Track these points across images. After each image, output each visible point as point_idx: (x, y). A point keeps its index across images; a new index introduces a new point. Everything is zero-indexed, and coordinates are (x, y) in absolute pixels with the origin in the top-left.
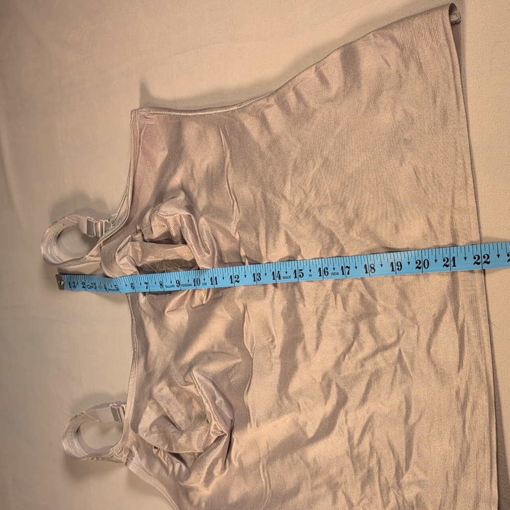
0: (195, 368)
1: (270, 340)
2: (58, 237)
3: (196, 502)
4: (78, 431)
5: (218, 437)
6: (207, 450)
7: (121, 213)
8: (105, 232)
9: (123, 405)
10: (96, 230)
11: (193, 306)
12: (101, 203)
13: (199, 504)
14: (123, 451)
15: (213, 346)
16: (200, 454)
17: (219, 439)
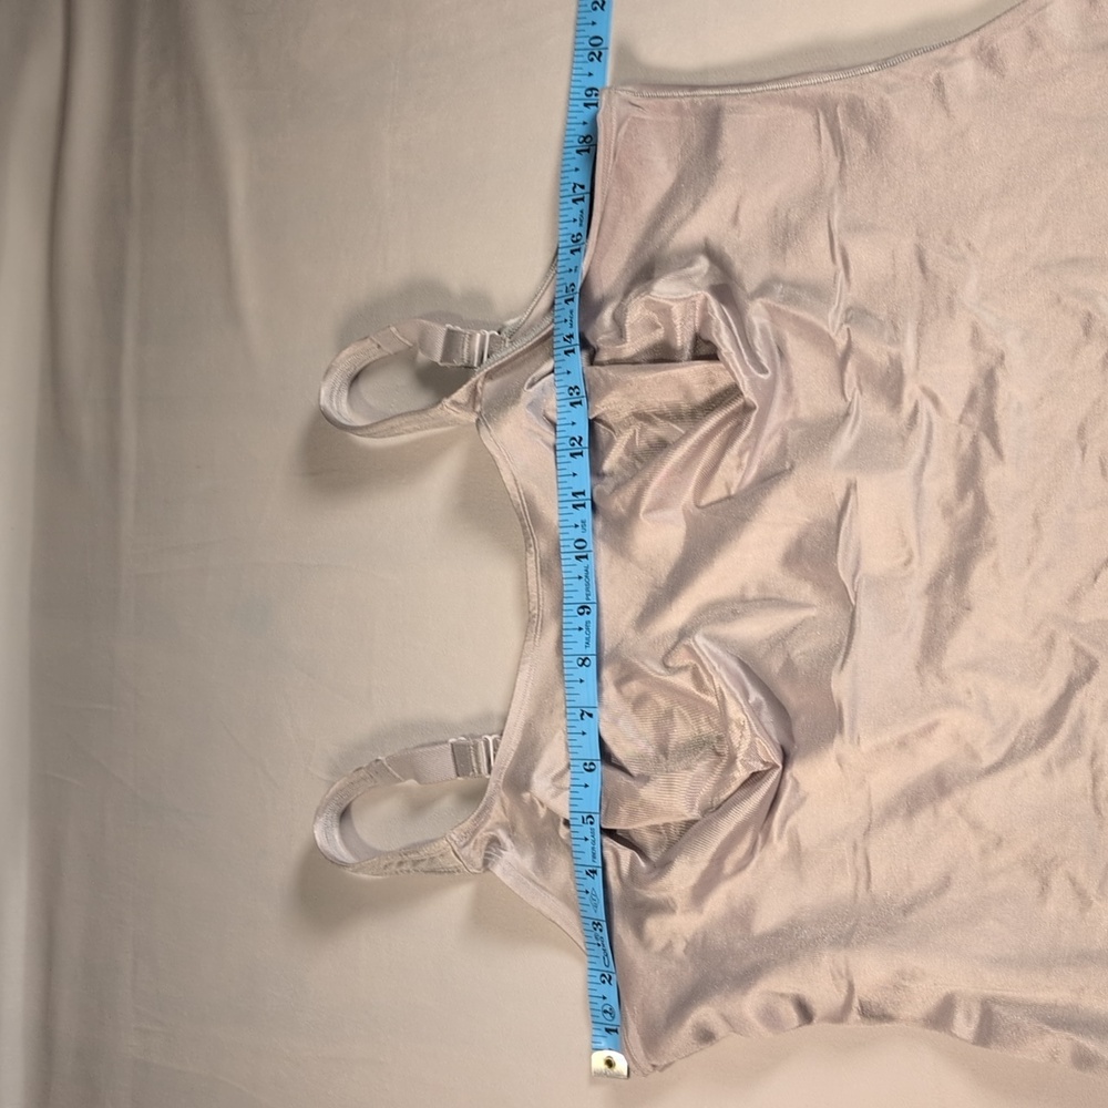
0: (701, 631)
1: (903, 559)
2: (355, 379)
3: (659, 944)
4: (344, 815)
5: (754, 774)
6: (715, 810)
7: (533, 315)
8: (488, 357)
9: (487, 737)
10: (469, 350)
11: (704, 502)
12: (479, 299)
13: (669, 945)
14: (472, 844)
15: (743, 588)
16: (690, 824)
17: (755, 778)
